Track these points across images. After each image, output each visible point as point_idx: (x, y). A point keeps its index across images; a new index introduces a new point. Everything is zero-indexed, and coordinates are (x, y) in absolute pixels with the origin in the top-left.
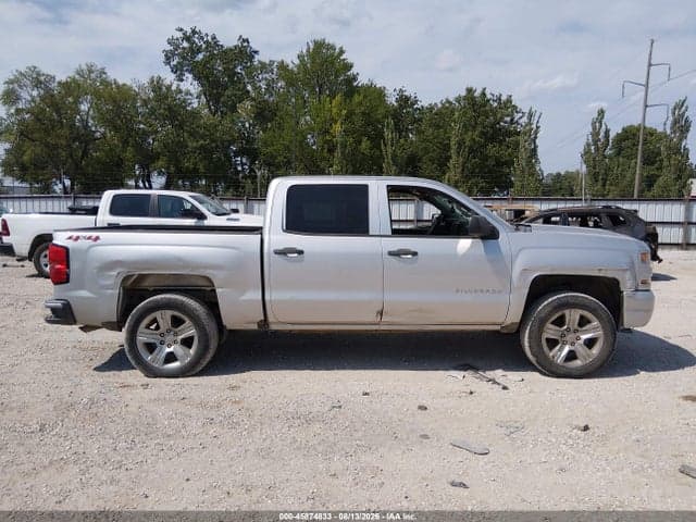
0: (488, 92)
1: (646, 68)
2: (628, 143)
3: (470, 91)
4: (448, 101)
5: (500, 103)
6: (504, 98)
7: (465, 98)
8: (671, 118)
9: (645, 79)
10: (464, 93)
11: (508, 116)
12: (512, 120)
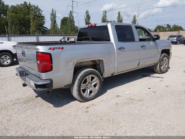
0: (31, 4)
1: (72, 2)
2: (65, 22)
3: (25, 3)
4: (18, 5)
5: (35, 8)
6: (36, 6)
7: (24, 5)
8: (86, 16)
9: (72, 5)
10: (23, 3)
11: (38, 11)
12: (39, 13)
